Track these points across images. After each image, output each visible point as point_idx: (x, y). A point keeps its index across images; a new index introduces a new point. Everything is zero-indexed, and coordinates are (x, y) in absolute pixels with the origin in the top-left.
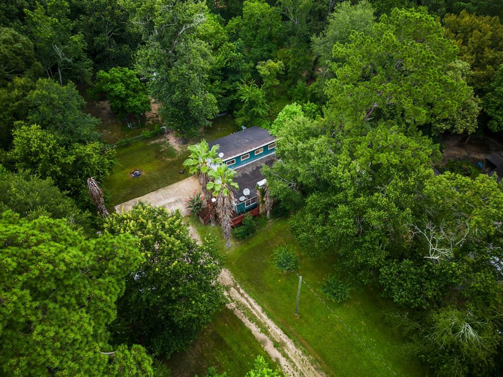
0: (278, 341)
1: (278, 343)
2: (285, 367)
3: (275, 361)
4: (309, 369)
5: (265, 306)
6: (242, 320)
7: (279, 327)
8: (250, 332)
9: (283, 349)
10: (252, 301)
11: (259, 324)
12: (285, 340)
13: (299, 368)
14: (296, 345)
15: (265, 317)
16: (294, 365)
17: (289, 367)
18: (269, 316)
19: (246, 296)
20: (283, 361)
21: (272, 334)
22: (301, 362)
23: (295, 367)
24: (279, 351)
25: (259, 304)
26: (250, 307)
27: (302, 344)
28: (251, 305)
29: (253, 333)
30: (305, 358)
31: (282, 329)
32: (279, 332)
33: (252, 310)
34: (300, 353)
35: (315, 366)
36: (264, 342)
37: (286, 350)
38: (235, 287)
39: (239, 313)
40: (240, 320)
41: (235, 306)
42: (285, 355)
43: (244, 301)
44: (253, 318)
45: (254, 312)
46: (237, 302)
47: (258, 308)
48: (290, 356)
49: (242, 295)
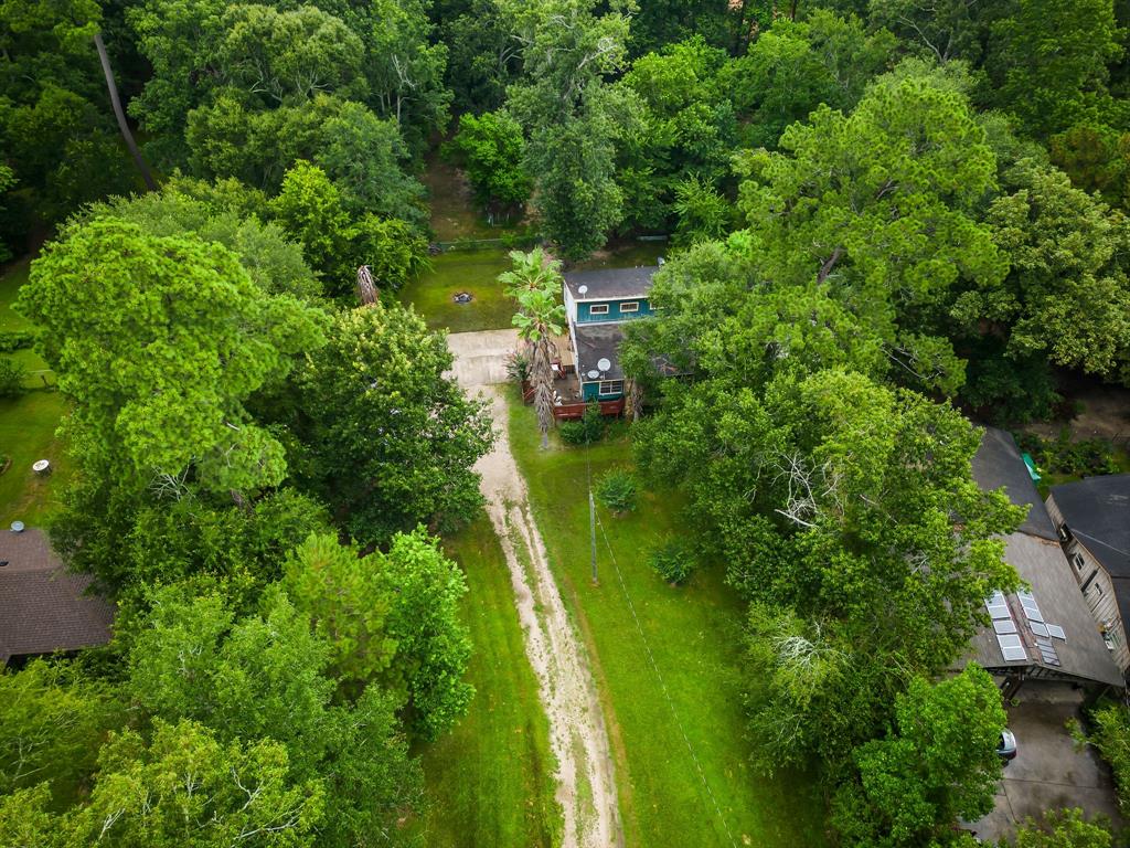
0: (544, 604)
1: (542, 607)
2: (535, 642)
3: (523, 627)
4: (569, 659)
5: (554, 550)
6: (508, 556)
7: (557, 585)
8: (509, 575)
9: (545, 618)
10: (537, 535)
11: (528, 570)
12: (555, 607)
13: (554, 651)
14: (569, 620)
15: (544, 563)
16: (549, 645)
17: (541, 643)
18: (551, 566)
19: (532, 525)
20: (536, 632)
21: (541, 591)
22: (563, 645)
23: (549, 648)
24: (538, 617)
25: (545, 544)
26: (528, 542)
27: (579, 623)
28: (532, 540)
29: (513, 578)
30: (573, 642)
31: (560, 591)
32: (554, 592)
33: (530, 547)
34: (570, 632)
35: (581, 659)
36: (521, 597)
37: (548, 621)
38: (522, 508)
39: (507, 545)
40: (504, 554)
41: (506, 533)
42: (543, 626)
43: (524, 531)
44: (523, 559)
45: (531, 552)
46: (513, 529)
47: (541, 549)
48: (550, 630)
49: (527, 522)
